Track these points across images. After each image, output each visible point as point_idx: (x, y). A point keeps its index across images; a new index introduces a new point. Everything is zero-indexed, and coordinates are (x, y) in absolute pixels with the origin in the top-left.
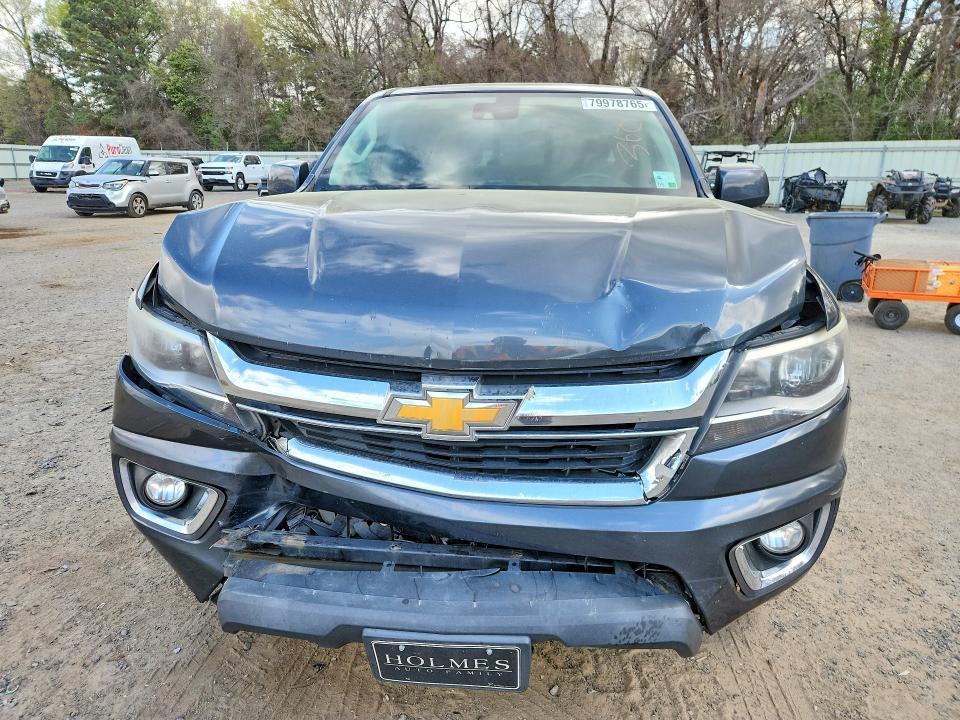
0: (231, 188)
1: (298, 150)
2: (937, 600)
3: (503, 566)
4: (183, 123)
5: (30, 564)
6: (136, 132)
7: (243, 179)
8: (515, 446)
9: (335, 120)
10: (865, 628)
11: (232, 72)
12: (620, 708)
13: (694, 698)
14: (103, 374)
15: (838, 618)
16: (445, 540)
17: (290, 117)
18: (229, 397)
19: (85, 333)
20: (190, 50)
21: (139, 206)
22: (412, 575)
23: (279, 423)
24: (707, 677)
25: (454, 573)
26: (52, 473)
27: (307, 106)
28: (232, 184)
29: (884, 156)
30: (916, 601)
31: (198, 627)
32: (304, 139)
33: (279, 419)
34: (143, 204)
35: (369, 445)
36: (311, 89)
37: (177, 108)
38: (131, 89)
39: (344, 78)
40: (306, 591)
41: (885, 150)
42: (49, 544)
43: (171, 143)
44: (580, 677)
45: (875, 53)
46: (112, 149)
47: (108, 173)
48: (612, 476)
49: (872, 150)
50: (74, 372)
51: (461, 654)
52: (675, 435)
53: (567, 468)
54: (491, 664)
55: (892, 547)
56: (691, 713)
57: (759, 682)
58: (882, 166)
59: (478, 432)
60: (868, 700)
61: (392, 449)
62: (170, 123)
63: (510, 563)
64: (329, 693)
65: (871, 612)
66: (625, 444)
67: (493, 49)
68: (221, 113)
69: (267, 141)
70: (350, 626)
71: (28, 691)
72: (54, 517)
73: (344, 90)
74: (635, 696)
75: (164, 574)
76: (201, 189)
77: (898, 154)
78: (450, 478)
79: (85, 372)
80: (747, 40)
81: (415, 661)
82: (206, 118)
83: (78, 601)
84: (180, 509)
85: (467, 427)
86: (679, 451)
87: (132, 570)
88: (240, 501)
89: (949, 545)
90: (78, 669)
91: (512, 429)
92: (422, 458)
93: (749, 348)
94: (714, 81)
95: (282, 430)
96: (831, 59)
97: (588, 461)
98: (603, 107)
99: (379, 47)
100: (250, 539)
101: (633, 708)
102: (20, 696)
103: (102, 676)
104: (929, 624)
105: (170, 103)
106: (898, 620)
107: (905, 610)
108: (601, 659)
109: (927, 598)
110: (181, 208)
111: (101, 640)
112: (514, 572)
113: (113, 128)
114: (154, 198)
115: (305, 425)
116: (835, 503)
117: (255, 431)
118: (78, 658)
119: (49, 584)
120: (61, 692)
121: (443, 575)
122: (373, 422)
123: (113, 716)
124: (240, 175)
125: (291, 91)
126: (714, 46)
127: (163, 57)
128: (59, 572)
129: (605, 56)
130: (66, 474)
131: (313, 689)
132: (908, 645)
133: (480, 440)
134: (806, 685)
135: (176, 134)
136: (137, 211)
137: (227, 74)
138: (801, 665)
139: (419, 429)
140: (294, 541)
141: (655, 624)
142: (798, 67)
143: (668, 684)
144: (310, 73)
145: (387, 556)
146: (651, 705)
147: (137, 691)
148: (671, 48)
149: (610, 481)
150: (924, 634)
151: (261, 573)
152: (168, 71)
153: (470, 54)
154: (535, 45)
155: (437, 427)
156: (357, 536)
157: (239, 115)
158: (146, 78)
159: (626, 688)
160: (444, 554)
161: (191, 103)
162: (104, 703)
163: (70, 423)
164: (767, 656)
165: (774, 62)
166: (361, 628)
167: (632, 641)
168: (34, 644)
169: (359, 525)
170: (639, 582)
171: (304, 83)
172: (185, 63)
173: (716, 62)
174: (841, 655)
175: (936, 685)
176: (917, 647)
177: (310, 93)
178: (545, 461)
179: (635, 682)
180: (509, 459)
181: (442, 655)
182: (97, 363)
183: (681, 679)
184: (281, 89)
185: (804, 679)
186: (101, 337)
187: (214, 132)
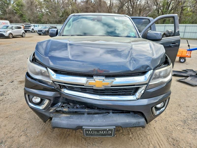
0: (31, 32)
1: (45, 24)
2: (183, 114)
3: (109, 113)
4: (19, 17)
5: (2, 116)
6: (8, 19)
7: (34, 30)
8: (111, 89)
9: (53, 17)
10: (171, 120)
11: (30, 6)
12: (128, 138)
13: (142, 135)
14: (10, 74)
15: (166, 118)
16: (96, 108)
17: (43, 17)
18: (52, 81)
19: (4, 65)
20: (20, 1)
21: (11, 36)
22: (91, 115)
23: (62, 86)
24: (143, 131)
25: (99, 115)
26: (3, 96)
27: (47, 14)
28: (31, 31)
29: (165, 27)
30: (180, 115)
31: (42, 128)
32: (47, 22)
33: (62, 85)
34: (12, 36)
35: (81, 90)
36: (48, 10)
37: (18, 14)
38: (7, 10)
39: (55, 8)
40: (70, 120)
41: (165, 26)
42: (5, 112)
43: (17, 22)
44: (120, 133)
45: (163, 6)
46: (4, 23)
47: (3, 29)
48: (130, 94)
49: (163, 26)
50: (3, 74)
51: (101, 130)
52: (142, 87)
53: (121, 93)
54: (108, 132)
55: (174, 105)
56: (141, 138)
57: (153, 131)
58: (165, 29)
59: (105, 87)
60: (173, 134)
61: (86, 91)
62: (16, 17)
63: (110, 112)
64: (71, 139)
65: (172, 117)
66: (132, 89)
67: (87, 3)
68: (28, 15)
69: (38, 22)
70: (80, 126)
71: (7, 143)
72: (5, 106)
73: (55, 11)
74: (131, 136)
75: (32, 117)
76: (25, 32)
77: (168, 27)
78: (98, 96)
79: (6, 74)
80: (138, 3)
81: (93, 132)
82: (24, 16)
83: (15, 123)
84: (39, 104)
85: (103, 86)
86: (143, 90)
87: (25, 117)
88: (53, 102)
89: (184, 104)
90: (17, 138)
91: (112, 86)
92: (93, 92)
93: (156, 70)
94: (132, 11)
95: (63, 87)
96: (155, 7)
97: (125, 92)
98: (119, 19)
99: (63, 2)
100: (56, 109)
101: (131, 138)
102: (6, 144)
103: (23, 139)
104: (182, 119)
105: (16, 13)
106: (176, 118)
107: (178, 117)
108: (123, 129)
109: (181, 114)
110: (20, 36)
111: (21, 131)
112: (111, 114)
113: (3, 18)
114: (14, 34)
115: (68, 86)
116: (169, 98)
117: (57, 88)
118: (17, 135)
119: (7, 120)
120: (14, 143)
121: (97, 115)
122: (83, 85)
123: (27, 147)
124: (33, 29)
125: (43, 11)
126: (132, 4)
127: (14, 3)
128: (9, 117)
129: (110, 5)
130: (6, 96)
131: (68, 138)
132: (179, 123)
133: (105, 89)
134: (162, 131)
135: (18, 20)
136: (10, 37)
137: (29, 7)
138: (160, 128)
139: (93, 87)
140: (65, 109)
141: (139, 123)
142: (148, 8)
143: (137, 133)
144: (47, 7)
145: (85, 112)
146: (134, 137)
147: (31, 141)
148: (123, 4)
149: (130, 96)
150: (181, 121)
151: (60, 116)
152: (15, 6)
153: (82, 4)
154: (96, 2)
155: (96, 86)
156: (77, 108)
157: (32, 16)
158: (10, 7)
159: (129, 135)
160: (96, 111)
161: (21, 13)
162: (24, 144)
163: (5, 85)
164: (154, 127)
165: (143, 7)
166: (82, 126)
167: (135, 126)
168: (7, 133)
169: (78, 106)
170: (135, 115)
171: (46, 9)
172: (19, 4)
173: (133, 7)
174: (167, 126)
175: (184, 130)
176: (181, 123)
177: (47, 11)
178: (117, 92)
179: (130, 133)
180: (110, 92)
181: (98, 131)
182: (8, 72)
183: (139, 132)
184: (41, 10)
185: (161, 131)
186: (8, 66)
187: (26, 20)
